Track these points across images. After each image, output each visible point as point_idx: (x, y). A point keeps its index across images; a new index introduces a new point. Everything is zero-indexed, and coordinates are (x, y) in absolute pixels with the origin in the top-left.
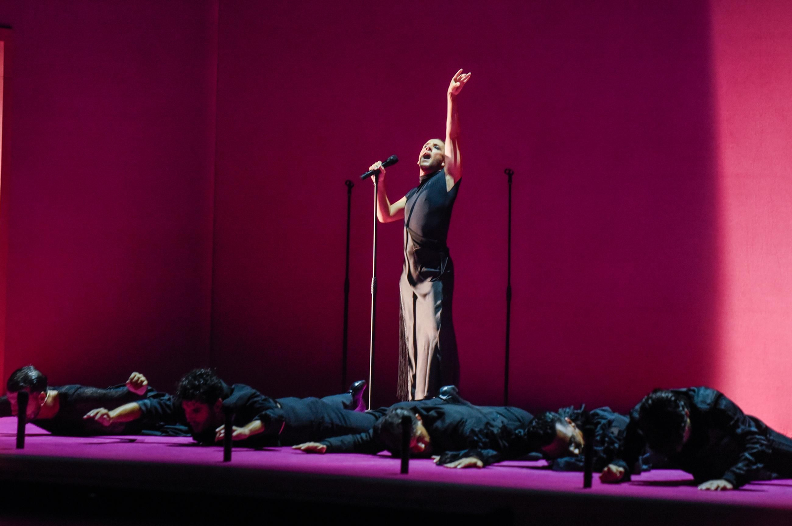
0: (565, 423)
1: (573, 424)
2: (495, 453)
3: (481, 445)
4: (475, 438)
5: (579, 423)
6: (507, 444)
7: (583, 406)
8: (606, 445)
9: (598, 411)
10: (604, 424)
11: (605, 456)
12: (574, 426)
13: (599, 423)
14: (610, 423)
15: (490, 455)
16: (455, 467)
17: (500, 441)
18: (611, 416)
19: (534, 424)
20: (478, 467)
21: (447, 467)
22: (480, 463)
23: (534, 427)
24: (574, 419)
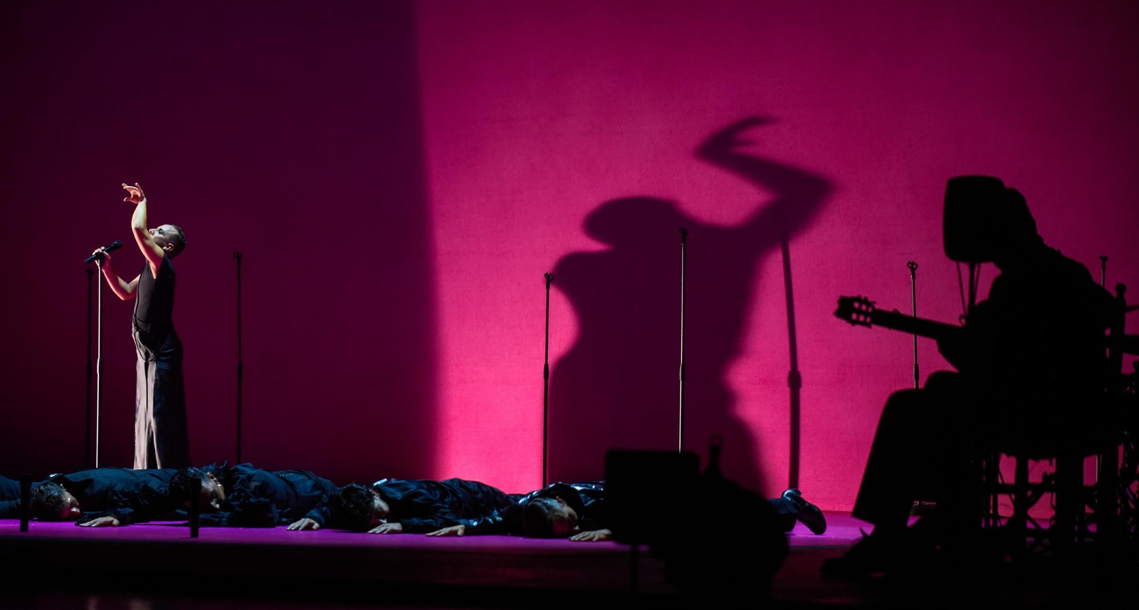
0: (207, 478)
1: (215, 479)
2: (132, 510)
3: (121, 504)
4: (115, 498)
5: (221, 478)
6: (147, 503)
7: (226, 462)
8: (242, 499)
9: (239, 467)
10: (243, 480)
11: (241, 510)
12: (215, 481)
13: (238, 478)
14: (250, 478)
15: (127, 512)
16: (90, 526)
17: (141, 500)
18: (250, 471)
19: (176, 479)
20: (114, 526)
21: (82, 526)
22: (116, 522)
23: (176, 483)
24: (217, 475)
